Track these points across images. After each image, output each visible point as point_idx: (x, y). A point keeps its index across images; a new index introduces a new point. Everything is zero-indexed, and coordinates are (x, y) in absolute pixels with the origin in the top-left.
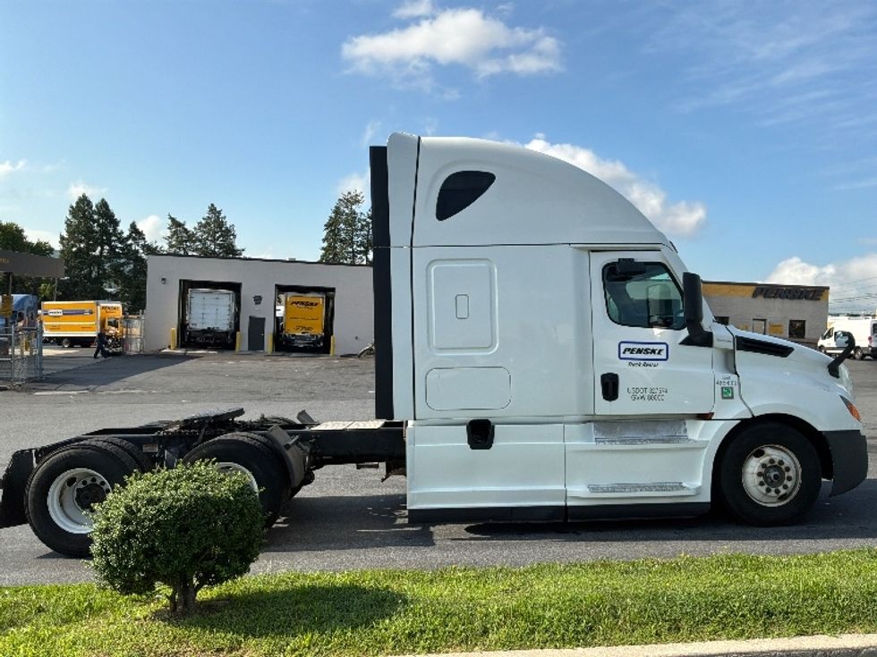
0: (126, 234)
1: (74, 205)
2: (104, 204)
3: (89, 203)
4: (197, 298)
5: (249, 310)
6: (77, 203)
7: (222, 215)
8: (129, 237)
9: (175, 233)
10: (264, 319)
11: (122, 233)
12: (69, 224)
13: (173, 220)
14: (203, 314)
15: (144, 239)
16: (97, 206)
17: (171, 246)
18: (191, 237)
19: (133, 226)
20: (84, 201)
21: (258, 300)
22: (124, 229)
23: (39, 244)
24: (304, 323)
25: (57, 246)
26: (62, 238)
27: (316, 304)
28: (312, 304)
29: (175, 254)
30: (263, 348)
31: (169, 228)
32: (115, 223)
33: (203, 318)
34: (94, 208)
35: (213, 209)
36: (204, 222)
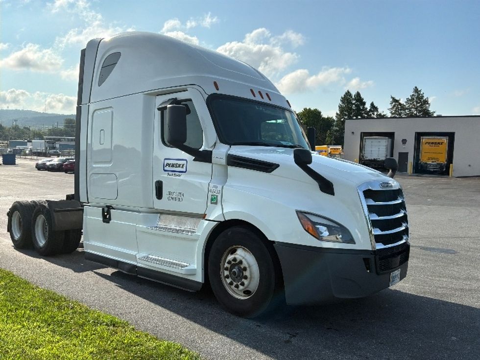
0: (369, 109)
1: (343, 96)
2: (358, 94)
3: (350, 95)
4: (369, 142)
5: (399, 148)
6: (344, 95)
7: (422, 93)
8: (370, 110)
9: (394, 106)
10: (407, 153)
11: (366, 109)
12: (340, 107)
13: (393, 98)
14: (371, 151)
15: (377, 111)
16: (354, 96)
17: (392, 114)
18: (403, 107)
19: (372, 105)
20: (348, 94)
21: (404, 141)
22: (368, 106)
23: (328, 118)
24: (434, 156)
25: (335, 118)
26: (337, 114)
27: (442, 143)
28: (439, 143)
29: (395, 117)
30: (406, 171)
31: (390, 104)
32: (364, 104)
33: (371, 153)
34: (353, 97)
35: (416, 90)
36: (410, 98)
